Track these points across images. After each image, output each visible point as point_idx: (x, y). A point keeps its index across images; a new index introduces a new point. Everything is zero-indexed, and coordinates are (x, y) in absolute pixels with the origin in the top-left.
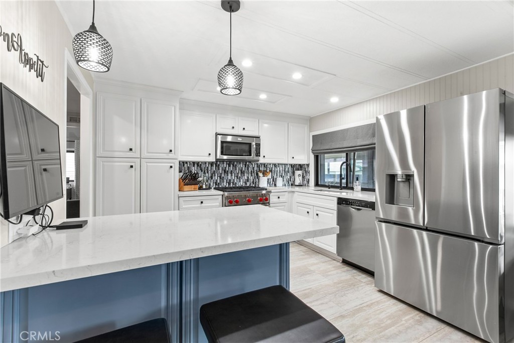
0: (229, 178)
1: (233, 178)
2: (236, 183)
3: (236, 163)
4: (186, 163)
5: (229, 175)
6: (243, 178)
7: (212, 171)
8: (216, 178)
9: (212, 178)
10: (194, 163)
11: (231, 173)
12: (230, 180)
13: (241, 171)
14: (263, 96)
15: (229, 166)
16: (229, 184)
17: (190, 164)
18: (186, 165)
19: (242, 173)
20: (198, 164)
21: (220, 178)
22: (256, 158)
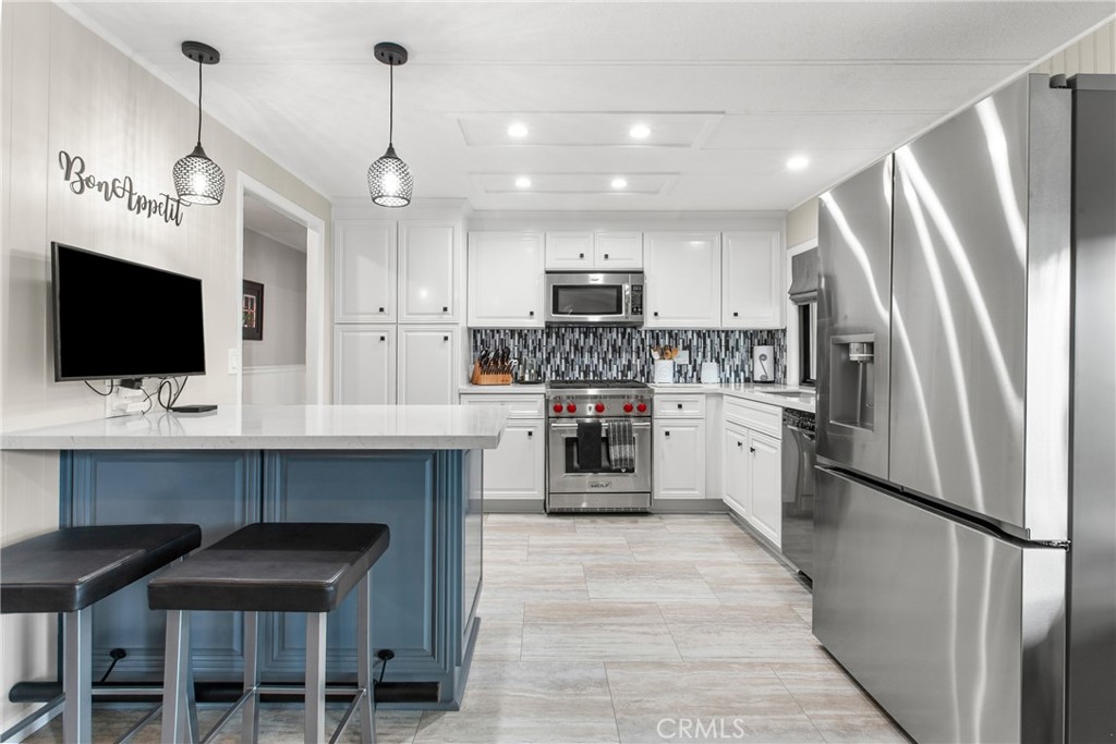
0: (586, 362)
1: (596, 362)
2: (601, 373)
3: (601, 330)
4: (498, 331)
5: (587, 355)
6: (618, 363)
7: (550, 347)
8: (558, 362)
9: (548, 362)
10: (512, 332)
11: (591, 352)
12: (588, 366)
13: (614, 347)
14: (619, 183)
15: (586, 337)
16: (586, 374)
17: (505, 334)
18: (497, 336)
19: (617, 351)
20: (521, 334)
21: (567, 361)
22: (633, 318)
